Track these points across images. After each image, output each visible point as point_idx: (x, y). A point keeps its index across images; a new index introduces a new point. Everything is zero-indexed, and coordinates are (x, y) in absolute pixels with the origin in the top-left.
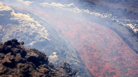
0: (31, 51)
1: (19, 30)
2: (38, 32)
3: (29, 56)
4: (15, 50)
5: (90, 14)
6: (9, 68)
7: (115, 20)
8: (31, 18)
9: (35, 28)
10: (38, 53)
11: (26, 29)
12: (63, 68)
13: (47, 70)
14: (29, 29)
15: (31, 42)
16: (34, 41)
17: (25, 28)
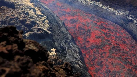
0: (31, 43)
1: (14, 16)
2: (36, 21)
3: (27, 49)
4: (12, 39)
5: (103, 8)
6: (5, 60)
7: (131, 20)
8: (31, 2)
9: (34, 16)
10: (38, 47)
11: (23, 16)
12: (63, 69)
13: (46, 68)
14: (27, 17)
15: (27, 32)
16: (31, 32)
17: (22, 14)
